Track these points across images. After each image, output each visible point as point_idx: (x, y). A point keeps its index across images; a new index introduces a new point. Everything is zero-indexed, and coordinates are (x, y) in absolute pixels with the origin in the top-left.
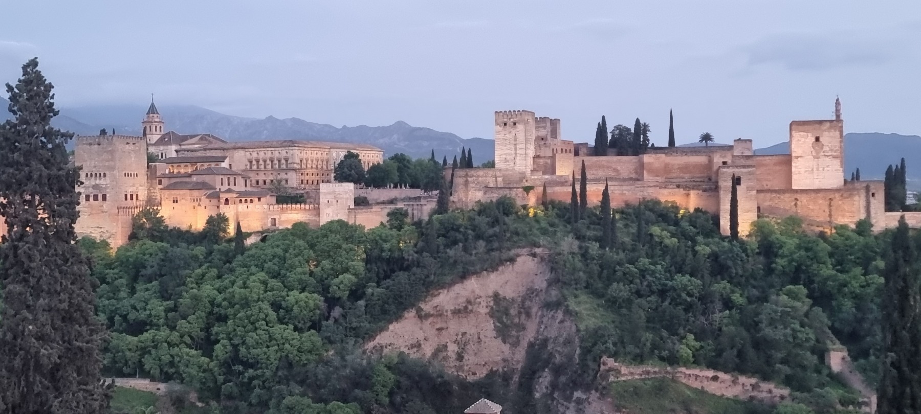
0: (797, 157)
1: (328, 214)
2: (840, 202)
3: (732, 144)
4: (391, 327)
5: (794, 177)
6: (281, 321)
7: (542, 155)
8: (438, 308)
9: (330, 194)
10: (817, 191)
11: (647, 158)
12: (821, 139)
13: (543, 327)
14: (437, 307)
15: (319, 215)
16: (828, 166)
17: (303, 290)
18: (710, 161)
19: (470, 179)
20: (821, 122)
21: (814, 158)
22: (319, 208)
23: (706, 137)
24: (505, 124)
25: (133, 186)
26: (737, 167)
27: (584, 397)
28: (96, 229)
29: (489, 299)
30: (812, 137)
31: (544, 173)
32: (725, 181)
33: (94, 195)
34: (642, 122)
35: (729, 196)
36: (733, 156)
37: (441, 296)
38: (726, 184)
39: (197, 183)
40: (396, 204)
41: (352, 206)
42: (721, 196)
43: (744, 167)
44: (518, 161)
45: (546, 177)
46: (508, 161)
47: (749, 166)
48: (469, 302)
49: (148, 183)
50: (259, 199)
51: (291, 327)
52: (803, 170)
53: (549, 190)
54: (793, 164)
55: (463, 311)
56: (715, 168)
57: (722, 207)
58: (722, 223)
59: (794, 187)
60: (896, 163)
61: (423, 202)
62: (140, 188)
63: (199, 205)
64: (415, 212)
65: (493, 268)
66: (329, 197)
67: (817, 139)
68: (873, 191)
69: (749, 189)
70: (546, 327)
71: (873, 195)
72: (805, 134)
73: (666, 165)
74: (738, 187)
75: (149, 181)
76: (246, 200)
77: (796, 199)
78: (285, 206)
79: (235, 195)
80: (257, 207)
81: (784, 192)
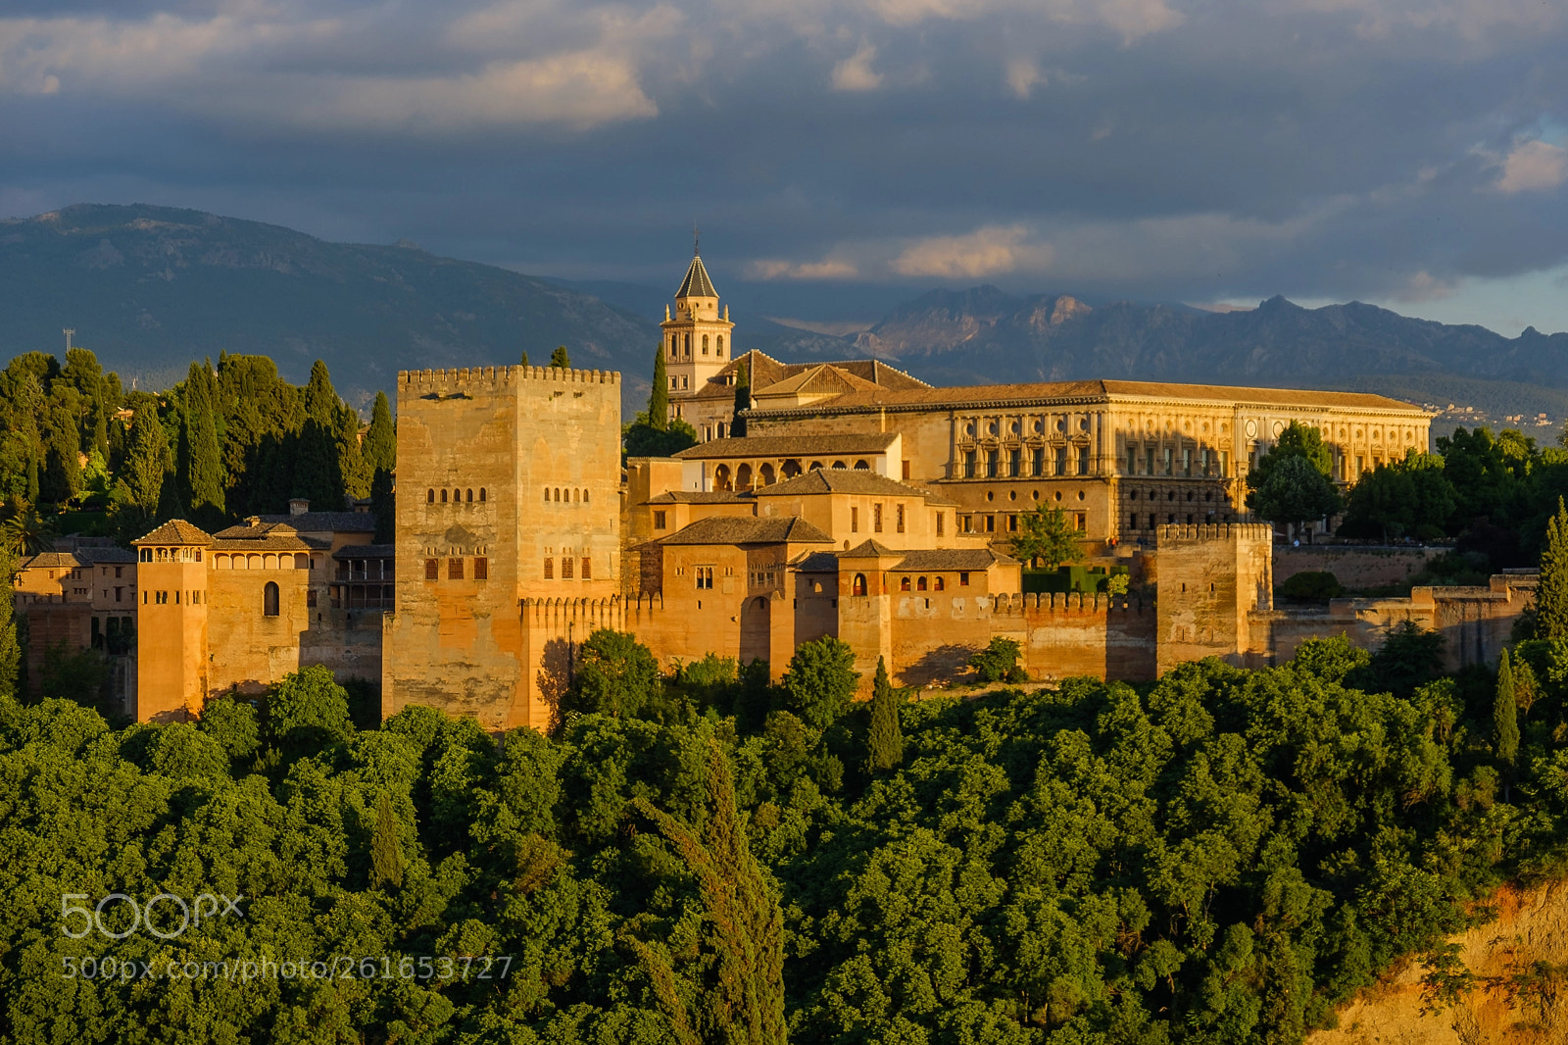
1: (1182, 632)
9: (1187, 561)
15: (1153, 632)
22: (1153, 610)
25: (574, 530)
28: (458, 668)
33: (451, 561)
41: (1266, 606)
49: (622, 522)
62: (596, 538)
66: (1186, 573)
75: (627, 514)
76: (923, 582)
78: (1046, 600)
79: (886, 564)
80: (956, 603)
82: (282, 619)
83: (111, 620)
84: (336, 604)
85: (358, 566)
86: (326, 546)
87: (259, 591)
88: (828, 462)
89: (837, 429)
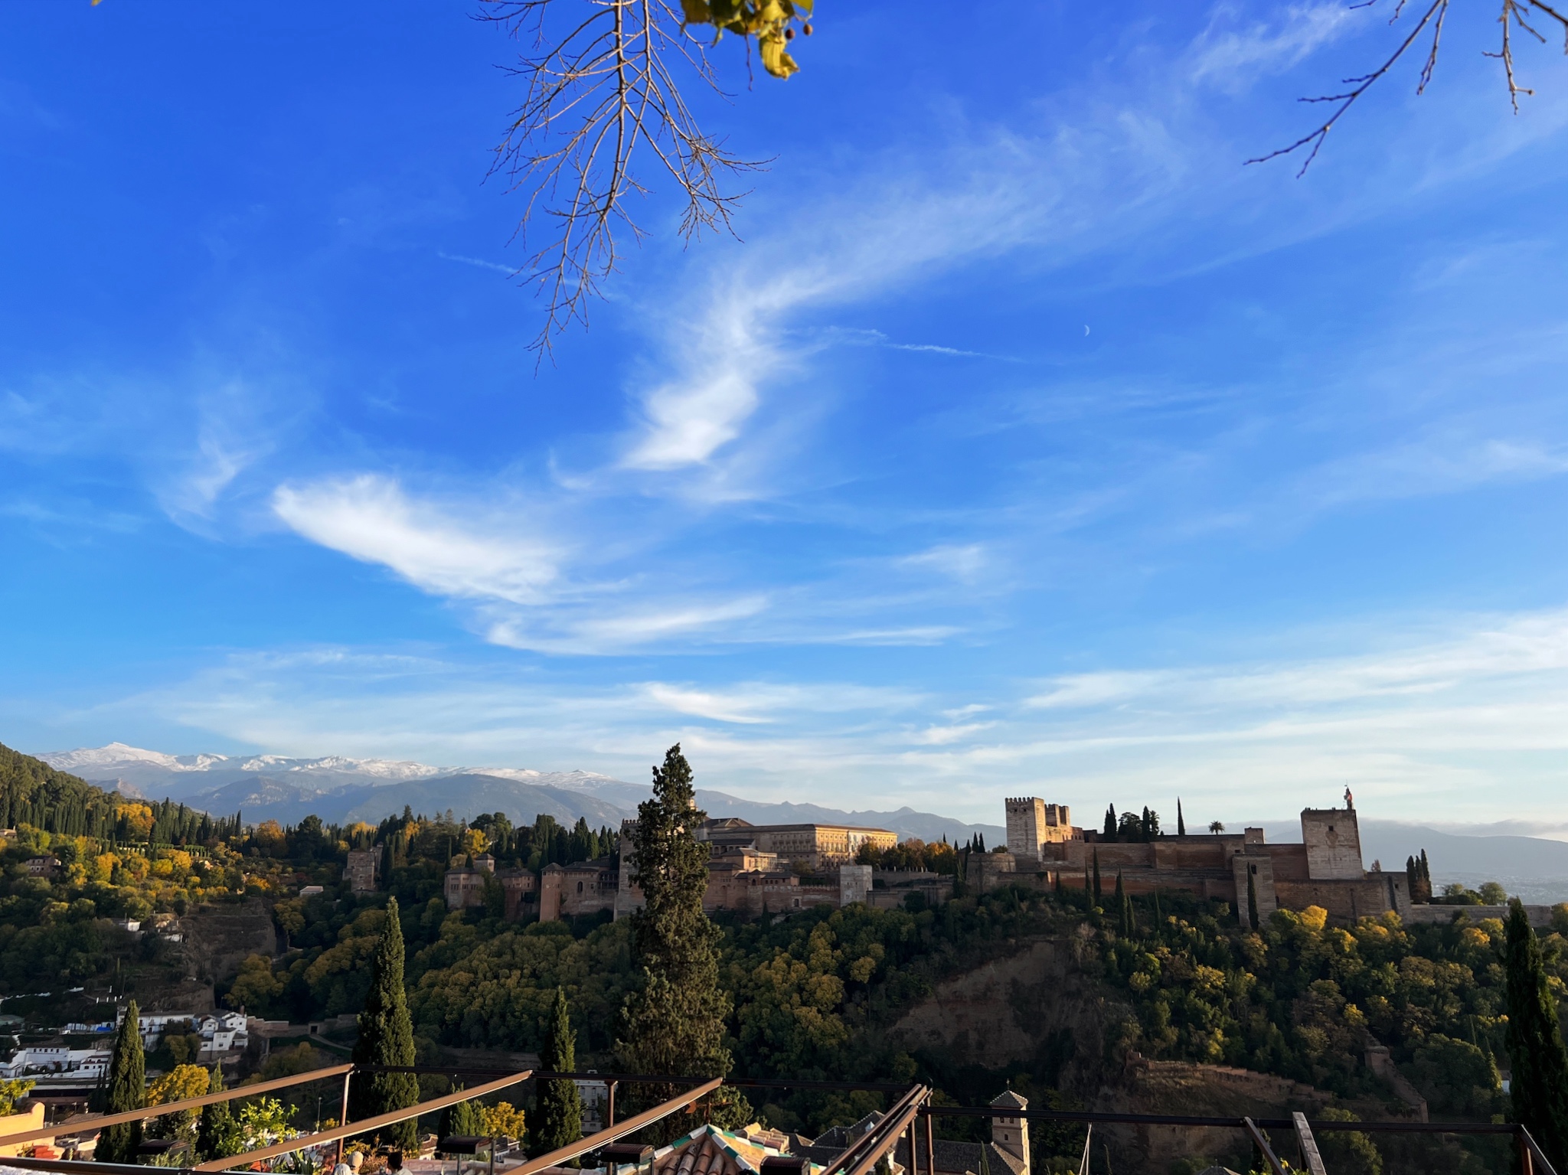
0: (1312, 847)
1: (848, 896)
2: (1362, 894)
3: (1242, 832)
4: (911, 1012)
5: (1311, 867)
6: (804, 1004)
7: (1053, 841)
8: (957, 994)
9: (849, 876)
10: (1337, 881)
11: (1158, 846)
12: (1335, 829)
13: (1064, 1017)
14: (955, 992)
15: (839, 896)
16: (1345, 856)
17: (825, 972)
18: (1223, 848)
19: (983, 863)
20: (1331, 812)
21: (1330, 847)
22: (839, 890)
23: (1216, 826)
24: (1015, 812)
26: (1251, 855)
27: (1111, 1093)
29: (1008, 986)
30: (1325, 826)
31: (1057, 859)
32: (1240, 869)
34: (1150, 810)
35: (1246, 885)
36: (1246, 845)
37: (960, 982)
38: (1241, 872)
39: (727, 864)
40: (912, 887)
41: (871, 889)
42: (1238, 885)
43: (1259, 855)
44: (1030, 848)
45: (1059, 863)
46: (1020, 847)
47: (1263, 855)
48: (988, 989)
50: (784, 880)
51: (815, 1009)
52: (1319, 859)
53: (1062, 877)
54: (1309, 854)
55: (982, 998)
56: (1228, 856)
57: (1239, 896)
58: (1240, 912)
59: (1312, 877)
60: (1416, 854)
61: (938, 885)
63: (729, 886)
64: (931, 895)
65: (1012, 953)
66: (848, 879)
67: (1331, 829)
68: (1397, 882)
69: (1266, 878)
70: (1067, 1017)
71: (1397, 886)
72: (1318, 823)
73: (1179, 853)
74: (1254, 876)
76: (772, 882)
77: (1315, 889)
78: (808, 887)
79: (762, 876)
80: (782, 888)
81: (1302, 882)
82: (583, 892)
83: (526, 894)
84: (599, 888)
85: (606, 876)
86: (597, 871)
87: (576, 884)
88: (734, 846)
89: (737, 837)
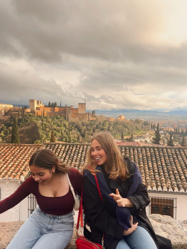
2: (85, 116)
3: (70, 106)
7: (38, 107)
10: (82, 114)
11: (56, 108)
16: (84, 110)
18: (66, 109)
20: (82, 103)
23: (66, 105)
24: (31, 101)
26: (70, 110)
29: (26, 130)
34: (56, 102)
36: (70, 108)
38: (67, 112)
42: (66, 114)
44: (33, 108)
45: (38, 111)
52: (80, 110)
53: (38, 113)
54: (78, 110)
57: (67, 116)
59: (79, 113)
60: (94, 110)
67: (82, 106)
69: (71, 113)
71: (89, 115)
72: (80, 105)
73: (59, 109)
74: (69, 113)
77: (78, 115)
81: (76, 114)
